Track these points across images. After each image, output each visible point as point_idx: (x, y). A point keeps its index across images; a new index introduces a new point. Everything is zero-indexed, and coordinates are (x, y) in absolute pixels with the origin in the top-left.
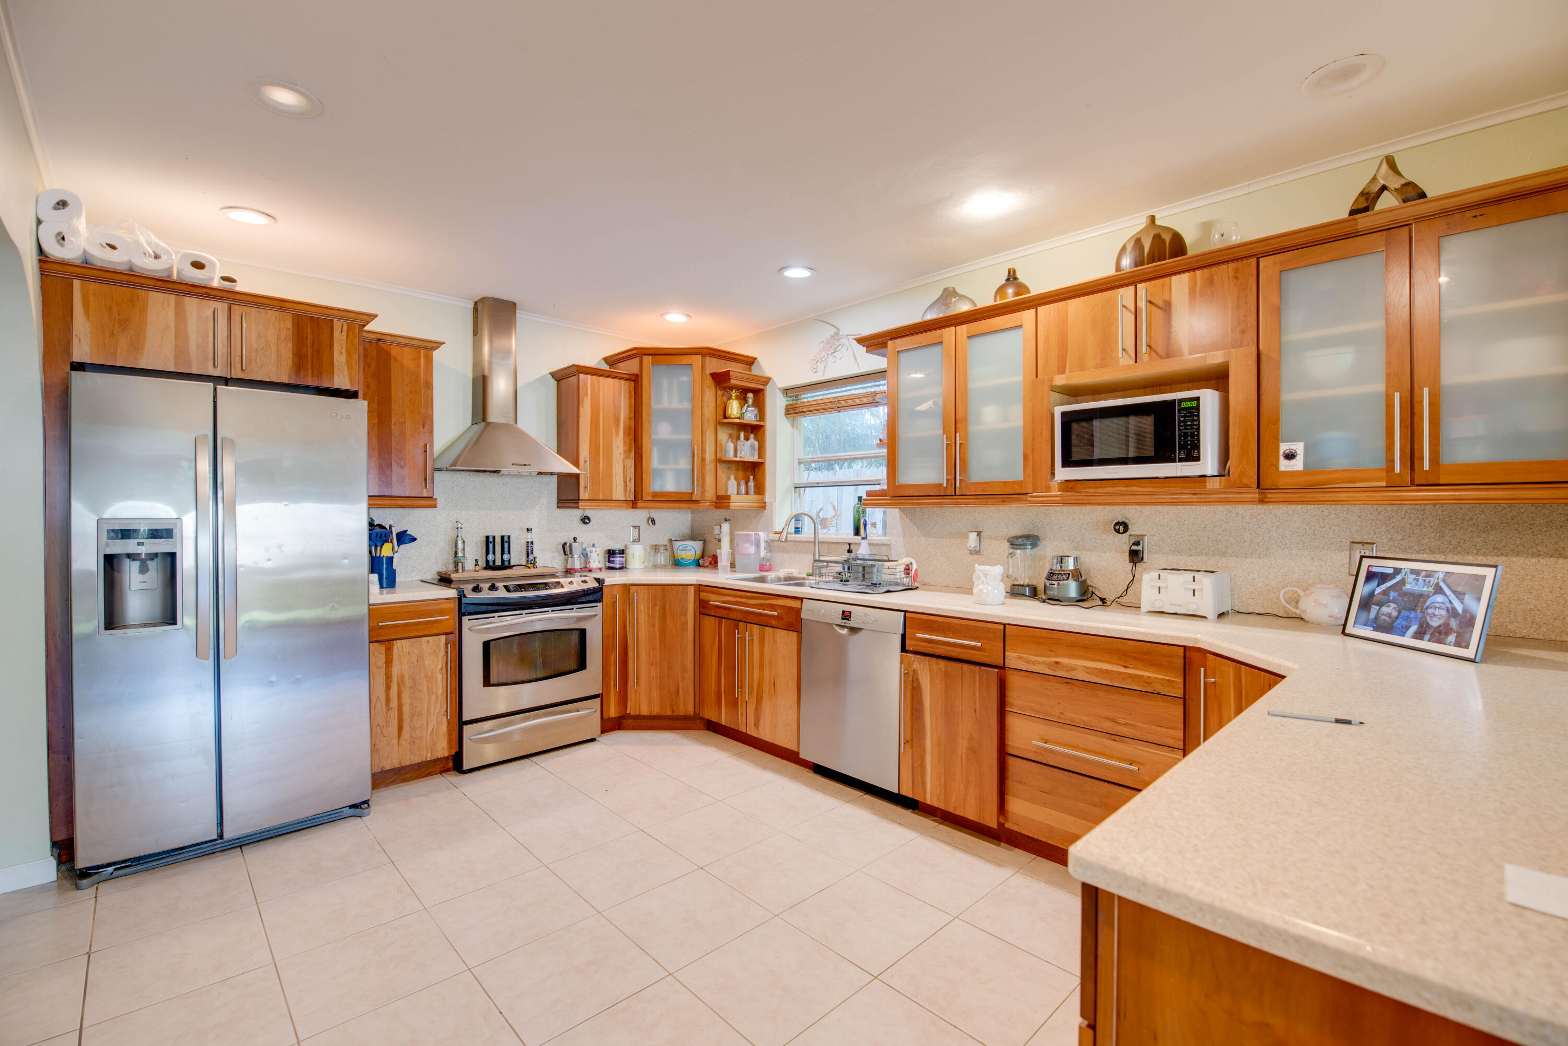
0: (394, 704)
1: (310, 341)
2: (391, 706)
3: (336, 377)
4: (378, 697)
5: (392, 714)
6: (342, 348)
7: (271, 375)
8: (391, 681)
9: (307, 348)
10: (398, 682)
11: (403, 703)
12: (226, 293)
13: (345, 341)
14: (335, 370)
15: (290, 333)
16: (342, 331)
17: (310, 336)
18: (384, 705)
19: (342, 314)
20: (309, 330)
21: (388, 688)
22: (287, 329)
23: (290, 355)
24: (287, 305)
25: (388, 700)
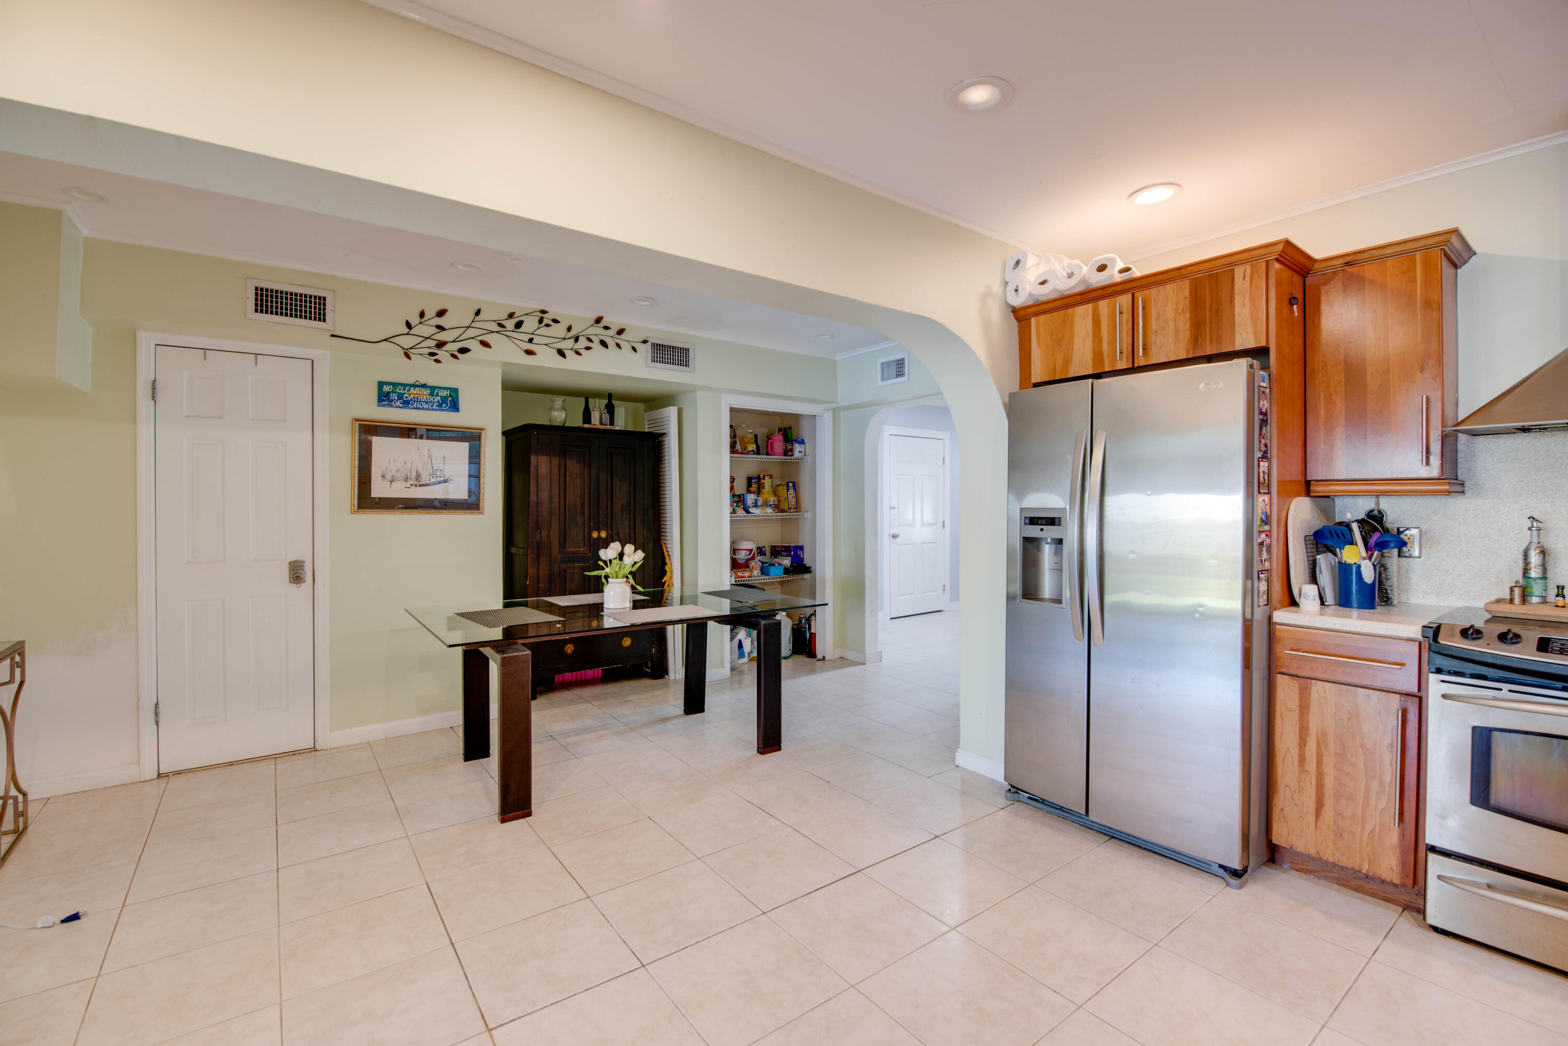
0: (1311, 766)
1: (1208, 303)
2: (1307, 769)
3: (1237, 336)
4: (1288, 748)
5: (1308, 779)
6: (1245, 299)
7: (1169, 354)
8: (1307, 734)
9: (1205, 314)
10: (1318, 740)
11: (1325, 771)
12: (1128, 284)
13: (1249, 289)
14: (1237, 328)
15: (1188, 302)
16: (1244, 278)
17: (1208, 297)
18: (1296, 763)
19: (1245, 256)
20: (1207, 292)
21: (1303, 743)
22: (1185, 298)
23: (1188, 326)
24: (1184, 272)
25: (1302, 759)
